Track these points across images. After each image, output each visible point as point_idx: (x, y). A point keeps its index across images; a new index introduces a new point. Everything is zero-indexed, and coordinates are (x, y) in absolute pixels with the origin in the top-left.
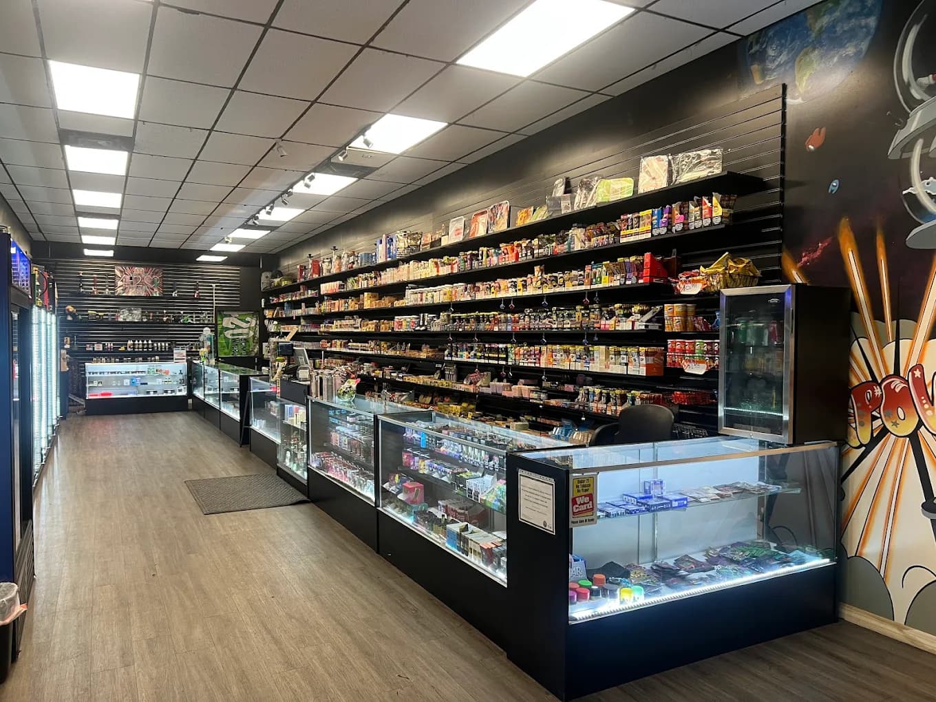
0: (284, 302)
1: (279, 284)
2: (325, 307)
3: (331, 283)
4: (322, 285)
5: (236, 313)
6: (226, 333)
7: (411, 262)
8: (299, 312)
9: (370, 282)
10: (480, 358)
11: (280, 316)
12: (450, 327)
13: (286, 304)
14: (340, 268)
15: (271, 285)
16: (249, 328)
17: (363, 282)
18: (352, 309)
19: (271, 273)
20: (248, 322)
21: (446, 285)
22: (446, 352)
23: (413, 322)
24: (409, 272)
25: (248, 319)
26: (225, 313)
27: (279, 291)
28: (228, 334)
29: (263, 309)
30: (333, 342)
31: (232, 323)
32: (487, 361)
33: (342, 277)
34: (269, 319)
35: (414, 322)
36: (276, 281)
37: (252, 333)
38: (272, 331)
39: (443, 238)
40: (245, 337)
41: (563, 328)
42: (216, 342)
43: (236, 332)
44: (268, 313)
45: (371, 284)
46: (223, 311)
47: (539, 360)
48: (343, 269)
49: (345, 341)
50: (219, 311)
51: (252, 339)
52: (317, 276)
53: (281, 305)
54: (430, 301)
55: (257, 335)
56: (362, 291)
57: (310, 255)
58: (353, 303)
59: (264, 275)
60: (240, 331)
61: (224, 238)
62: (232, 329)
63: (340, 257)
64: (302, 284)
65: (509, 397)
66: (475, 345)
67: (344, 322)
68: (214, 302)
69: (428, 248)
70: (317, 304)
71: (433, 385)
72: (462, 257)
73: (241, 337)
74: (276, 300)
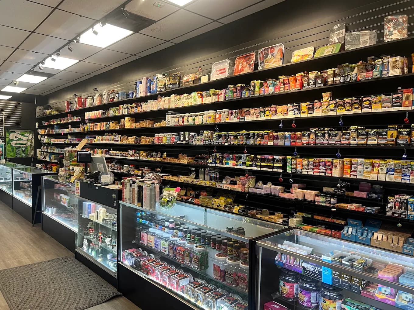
0: (54, 125)
1: (50, 113)
2: (89, 127)
3: (94, 112)
4: (86, 113)
5: (18, 130)
6: (12, 143)
7: (172, 96)
8: (66, 131)
9: (131, 110)
10: (251, 166)
11: (51, 133)
12: (214, 141)
13: (55, 126)
14: (102, 101)
15: (43, 113)
16: (27, 140)
17: (124, 110)
18: (114, 128)
19: (43, 107)
20: (27, 136)
21: (210, 111)
22: (210, 161)
23: (173, 138)
24: (169, 103)
25: (27, 135)
26: (11, 130)
27: (49, 118)
28: (13, 144)
29: (37, 129)
30: (95, 150)
31: (16, 137)
32: (259, 169)
33: (104, 108)
34: (42, 135)
35: (175, 138)
36: (48, 111)
37: (29, 143)
38: (45, 142)
39: (202, 78)
40: (24, 145)
41: (367, 144)
42: (5, 148)
43: (18, 142)
44: (40, 131)
45: (132, 111)
46: (10, 129)
47: (331, 170)
48: (104, 102)
49: (106, 150)
50: (7, 129)
51: (29, 147)
52: (81, 107)
53: (52, 127)
54: (191, 123)
55: (33, 145)
56: (123, 117)
57: (75, 94)
58: (114, 125)
59: (38, 108)
60: (21, 142)
61: (13, 81)
62: (16, 141)
63: (101, 95)
64: (69, 113)
65: (287, 199)
66: (244, 156)
67: (104, 137)
68: (4, 123)
69: (191, 84)
70: (81, 126)
71: (194, 183)
72: (231, 89)
73: (22, 146)
74: (46, 123)
